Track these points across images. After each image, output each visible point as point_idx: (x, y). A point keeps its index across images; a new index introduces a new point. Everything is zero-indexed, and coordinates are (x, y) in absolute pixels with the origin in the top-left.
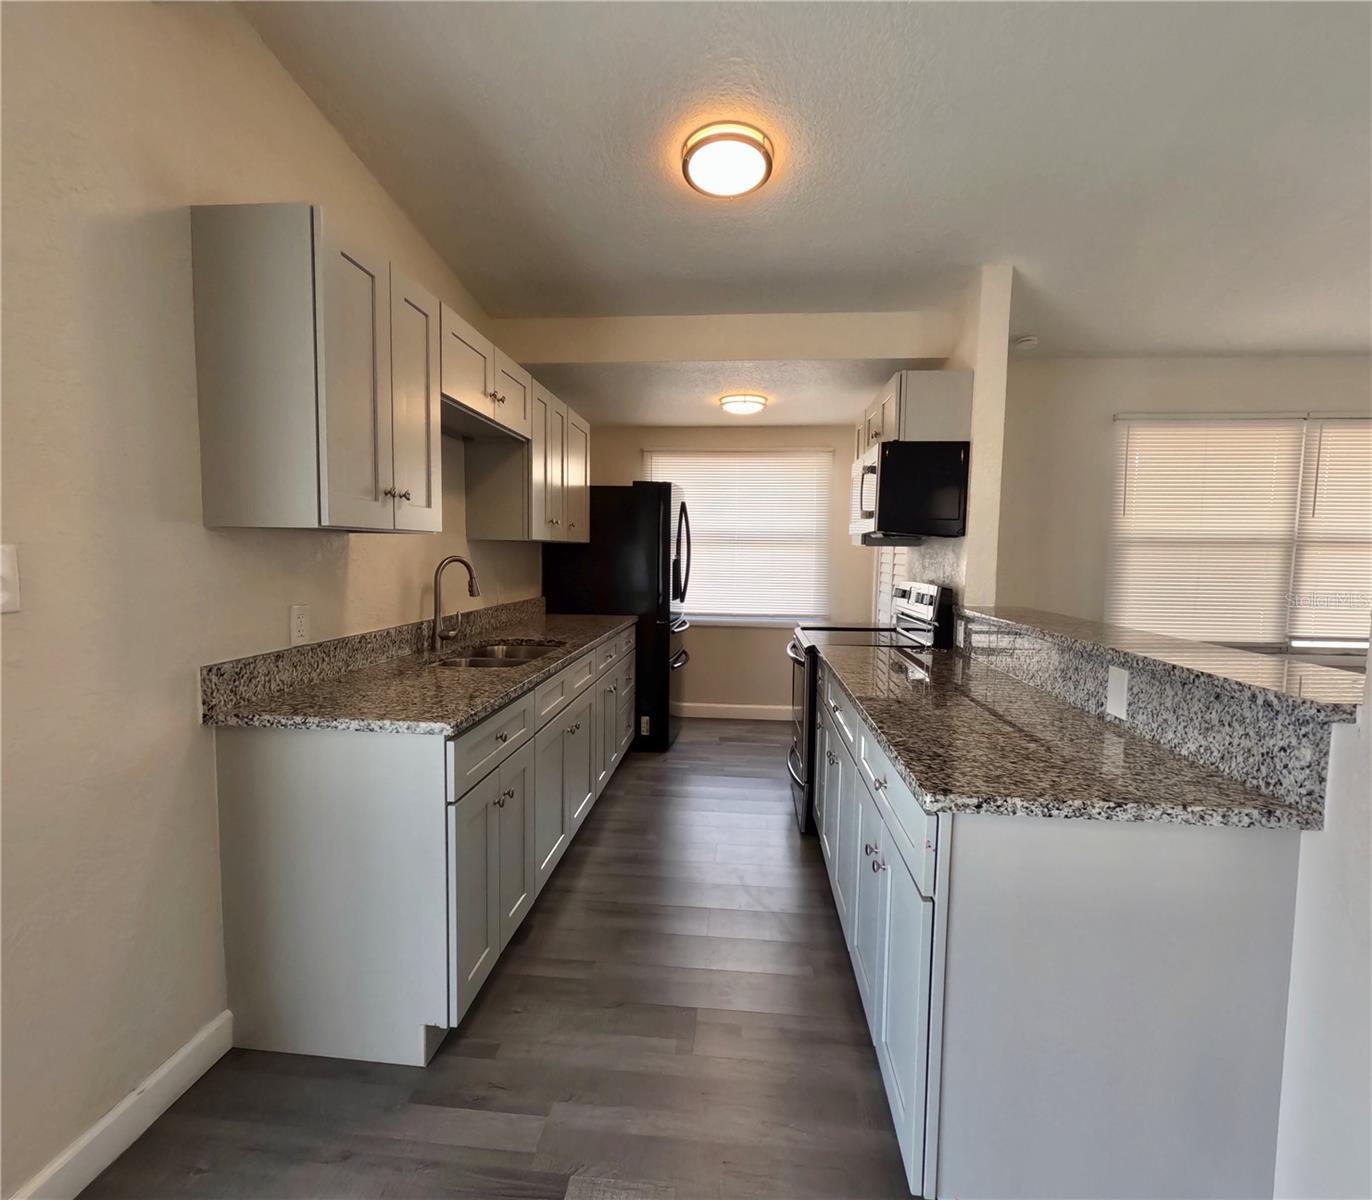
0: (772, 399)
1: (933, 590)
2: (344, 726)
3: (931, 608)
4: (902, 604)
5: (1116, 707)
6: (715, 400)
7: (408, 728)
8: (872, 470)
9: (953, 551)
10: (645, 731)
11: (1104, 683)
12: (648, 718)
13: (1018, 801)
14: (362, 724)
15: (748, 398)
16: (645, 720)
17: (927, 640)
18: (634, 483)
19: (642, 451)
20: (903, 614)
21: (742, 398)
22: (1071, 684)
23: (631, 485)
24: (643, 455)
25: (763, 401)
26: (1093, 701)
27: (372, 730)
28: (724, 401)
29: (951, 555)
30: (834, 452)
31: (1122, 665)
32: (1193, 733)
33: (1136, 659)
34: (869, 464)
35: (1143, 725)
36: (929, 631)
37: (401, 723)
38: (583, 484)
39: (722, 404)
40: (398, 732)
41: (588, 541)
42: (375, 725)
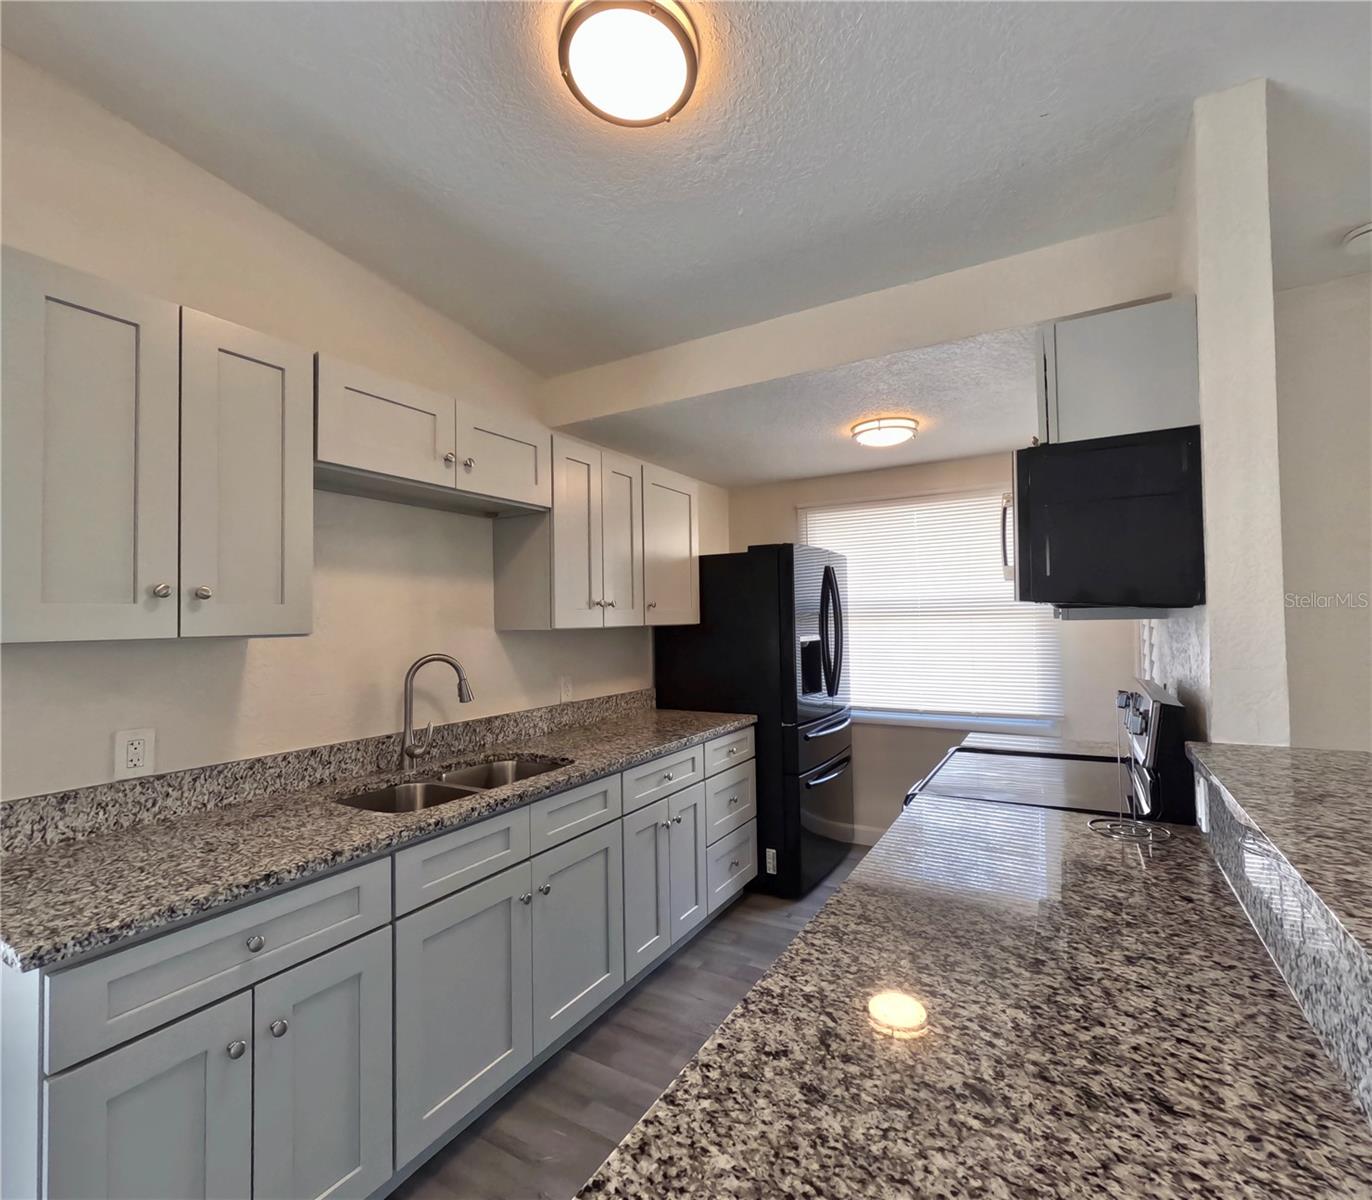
0: (924, 423)
6: (846, 432)
10: (771, 869)
12: (774, 851)
15: (883, 423)
16: (771, 853)
18: (749, 547)
19: (796, 509)
21: (875, 424)
23: (746, 551)
24: (797, 513)
25: (912, 424)
28: (857, 430)
38: (687, 553)
39: (855, 435)
41: (699, 622)
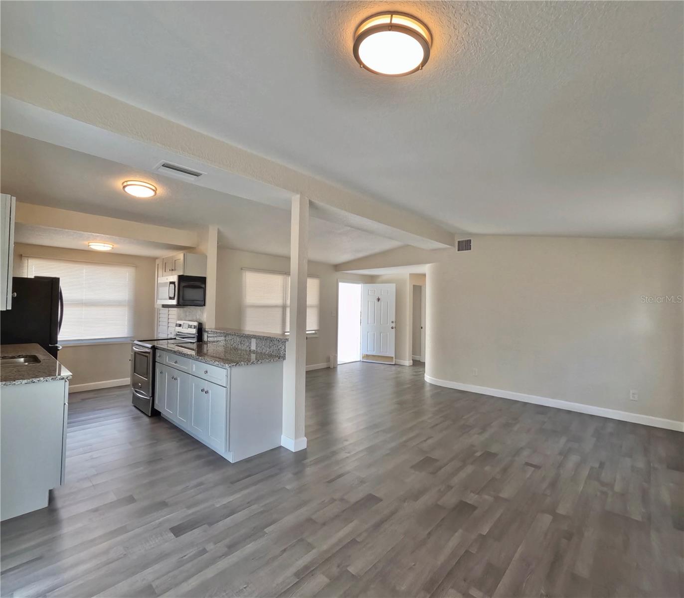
0: (116, 246)
1: (196, 324)
2: (19, 383)
3: (195, 329)
4: (178, 329)
5: (253, 347)
7: (52, 379)
8: (173, 283)
9: (200, 310)
11: (250, 343)
13: (243, 363)
14: (29, 381)
17: (194, 340)
18: (35, 276)
19: (21, 256)
20: (178, 332)
21: (103, 244)
22: (242, 345)
24: (22, 258)
25: (111, 246)
26: (248, 348)
27: (34, 382)
28: (90, 244)
29: (199, 312)
30: (136, 267)
31: (254, 338)
32: (268, 349)
33: (257, 336)
34: (172, 280)
35: (259, 350)
36: (194, 338)
37: (48, 378)
40: (47, 381)
42: (35, 380)
